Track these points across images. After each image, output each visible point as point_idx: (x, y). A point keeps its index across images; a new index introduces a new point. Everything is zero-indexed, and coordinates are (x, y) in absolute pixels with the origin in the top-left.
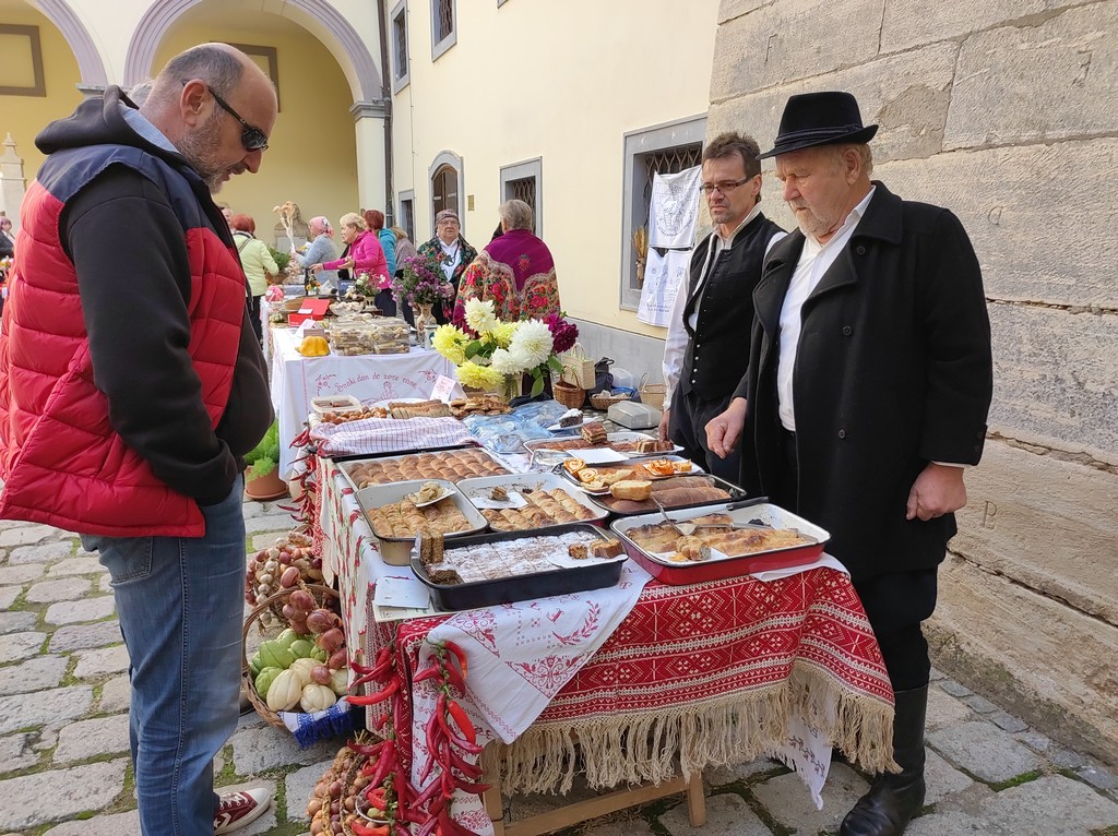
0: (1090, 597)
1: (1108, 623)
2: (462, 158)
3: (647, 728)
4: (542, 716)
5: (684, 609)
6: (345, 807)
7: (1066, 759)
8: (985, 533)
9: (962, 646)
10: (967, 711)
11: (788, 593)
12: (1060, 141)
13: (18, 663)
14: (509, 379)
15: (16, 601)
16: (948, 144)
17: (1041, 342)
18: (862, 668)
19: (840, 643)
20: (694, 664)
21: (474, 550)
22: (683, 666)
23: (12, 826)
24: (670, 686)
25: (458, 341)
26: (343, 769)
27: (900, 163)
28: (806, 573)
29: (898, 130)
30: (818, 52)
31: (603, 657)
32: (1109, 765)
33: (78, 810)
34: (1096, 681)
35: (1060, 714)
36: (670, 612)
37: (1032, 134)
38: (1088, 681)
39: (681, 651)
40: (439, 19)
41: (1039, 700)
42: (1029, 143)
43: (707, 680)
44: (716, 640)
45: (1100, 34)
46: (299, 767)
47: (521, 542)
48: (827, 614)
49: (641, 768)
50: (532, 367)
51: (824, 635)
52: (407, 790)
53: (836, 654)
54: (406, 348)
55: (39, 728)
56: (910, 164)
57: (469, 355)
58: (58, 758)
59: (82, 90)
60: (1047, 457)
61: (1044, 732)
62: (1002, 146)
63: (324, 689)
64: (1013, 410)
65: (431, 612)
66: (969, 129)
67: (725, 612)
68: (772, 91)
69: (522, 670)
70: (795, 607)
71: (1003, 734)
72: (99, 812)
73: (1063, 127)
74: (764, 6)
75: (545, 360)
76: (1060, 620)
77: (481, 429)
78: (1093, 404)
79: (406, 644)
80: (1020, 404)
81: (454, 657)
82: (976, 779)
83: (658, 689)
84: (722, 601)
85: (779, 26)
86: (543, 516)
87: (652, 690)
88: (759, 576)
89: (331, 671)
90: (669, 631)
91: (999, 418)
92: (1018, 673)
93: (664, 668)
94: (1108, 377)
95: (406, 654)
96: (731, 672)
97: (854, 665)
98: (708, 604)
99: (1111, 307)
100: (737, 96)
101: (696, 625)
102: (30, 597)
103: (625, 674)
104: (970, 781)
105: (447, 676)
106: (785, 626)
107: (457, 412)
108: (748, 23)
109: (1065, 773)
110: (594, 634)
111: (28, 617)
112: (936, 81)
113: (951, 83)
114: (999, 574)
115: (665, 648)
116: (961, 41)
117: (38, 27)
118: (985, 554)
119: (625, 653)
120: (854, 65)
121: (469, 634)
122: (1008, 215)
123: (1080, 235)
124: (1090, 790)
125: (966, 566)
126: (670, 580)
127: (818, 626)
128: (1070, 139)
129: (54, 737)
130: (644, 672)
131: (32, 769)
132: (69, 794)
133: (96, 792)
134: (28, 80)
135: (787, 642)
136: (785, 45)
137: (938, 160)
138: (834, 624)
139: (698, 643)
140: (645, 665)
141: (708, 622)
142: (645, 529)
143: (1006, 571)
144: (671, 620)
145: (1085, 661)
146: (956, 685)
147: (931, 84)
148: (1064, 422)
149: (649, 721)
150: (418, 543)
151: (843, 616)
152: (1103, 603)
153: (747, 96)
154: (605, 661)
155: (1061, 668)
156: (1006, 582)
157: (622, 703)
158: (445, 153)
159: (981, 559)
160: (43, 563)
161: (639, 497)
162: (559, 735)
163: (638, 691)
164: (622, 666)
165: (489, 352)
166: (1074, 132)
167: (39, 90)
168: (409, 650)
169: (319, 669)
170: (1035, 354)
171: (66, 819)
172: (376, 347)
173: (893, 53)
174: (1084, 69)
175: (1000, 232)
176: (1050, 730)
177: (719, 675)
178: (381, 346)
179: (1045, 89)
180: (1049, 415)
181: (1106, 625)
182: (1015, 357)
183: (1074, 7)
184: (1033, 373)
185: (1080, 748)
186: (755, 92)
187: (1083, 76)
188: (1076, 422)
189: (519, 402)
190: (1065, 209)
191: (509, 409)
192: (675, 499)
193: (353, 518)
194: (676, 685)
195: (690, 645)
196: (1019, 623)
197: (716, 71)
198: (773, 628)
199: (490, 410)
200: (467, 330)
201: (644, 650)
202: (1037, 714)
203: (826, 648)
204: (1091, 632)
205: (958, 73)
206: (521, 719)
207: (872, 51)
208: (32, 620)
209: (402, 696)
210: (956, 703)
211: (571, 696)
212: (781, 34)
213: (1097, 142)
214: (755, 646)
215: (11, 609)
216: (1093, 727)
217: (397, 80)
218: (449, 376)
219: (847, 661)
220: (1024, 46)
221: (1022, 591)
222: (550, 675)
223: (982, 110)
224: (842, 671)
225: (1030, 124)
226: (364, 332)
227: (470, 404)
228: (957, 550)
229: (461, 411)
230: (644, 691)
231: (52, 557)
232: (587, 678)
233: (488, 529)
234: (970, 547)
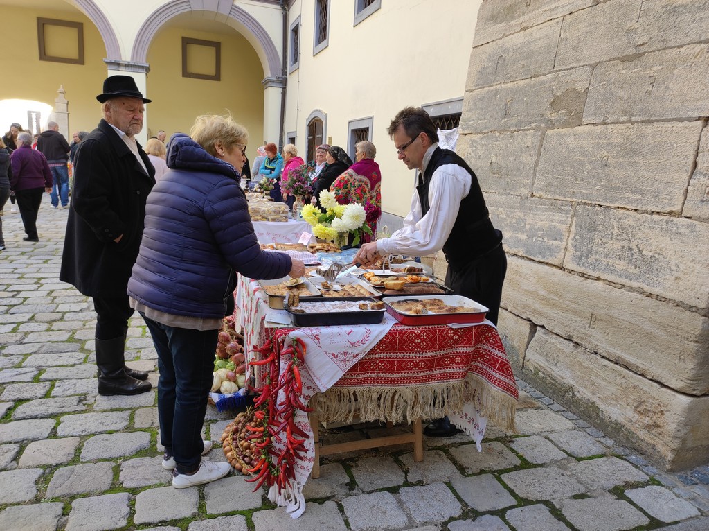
0: (638, 365)
1: (646, 378)
2: (326, 114)
3: (391, 395)
4: (337, 383)
5: (412, 337)
6: (240, 437)
7: (620, 450)
8: (590, 331)
9: (576, 393)
10: (573, 426)
11: (466, 336)
12: (638, 122)
13: (73, 366)
14: (341, 235)
15: (69, 338)
16: (585, 121)
17: (622, 228)
18: (500, 377)
19: (491, 365)
20: (416, 365)
21: (313, 304)
22: (410, 365)
23: (75, 434)
24: (403, 375)
25: (315, 214)
26: (239, 422)
27: (560, 130)
28: (475, 326)
29: (560, 112)
30: (523, 67)
31: (371, 356)
32: (643, 455)
33: (107, 429)
34: (639, 409)
35: (621, 428)
36: (405, 337)
37: (625, 118)
38: (635, 410)
39: (409, 358)
40: (319, 31)
41: (611, 421)
42: (623, 123)
43: (421, 374)
44: (427, 354)
45: (660, 67)
46: (217, 421)
47: (336, 302)
48: (486, 350)
49: (386, 415)
50: (353, 229)
51: (484, 361)
52: (274, 409)
53: (489, 370)
54: (286, 219)
55: (85, 395)
56: (565, 130)
57: (320, 221)
58: (95, 407)
59: (107, 62)
60: (622, 290)
61: (612, 438)
62: (610, 123)
63: (233, 383)
64: (608, 265)
65: (291, 326)
66: (595, 114)
67: (433, 341)
68: (498, 87)
69: (332, 357)
70: (469, 344)
71: (590, 437)
72: (117, 431)
73: (640, 115)
74: (497, 39)
75: (361, 226)
76: (624, 377)
77: (323, 259)
78: (645, 262)
79: (279, 337)
80: (610, 262)
81: (301, 346)
82: (570, 455)
83: (397, 375)
84: (431, 335)
85: (504, 52)
86: (349, 294)
87: (394, 376)
88: (450, 325)
89: (237, 375)
90: (404, 347)
91: (600, 269)
92: (602, 407)
93: (402, 366)
94: (653, 248)
95: (278, 343)
96: (435, 372)
97: (496, 375)
98: (424, 336)
99: (657, 211)
100: (480, 88)
101: (418, 346)
102: (77, 336)
103: (381, 366)
104: (566, 456)
105: (296, 354)
106: (463, 352)
107: (312, 250)
108: (488, 48)
109: (618, 456)
110: (367, 343)
111: (76, 346)
112: (581, 87)
113: (588, 88)
114: (596, 353)
115: (402, 355)
116: (594, 66)
117: (82, 24)
118: (590, 342)
119: (382, 355)
120: (541, 76)
121: (308, 336)
122: (611, 161)
123: (645, 173)
124: (629, 465)
125: (580, 349)
126: (406, 323)
127: (481, 356)
128: (643, 122)
129: (93, 399)
130: (390, 366)
131: (83, 411)
132: (102, 423)
133: (116, 423)
134: (74, 54)
135: (463, 360)
136: (506, 62)
137: (579, 129)
138: (489, 355)
139: (418, 355)
140: (392, 363)
141: (423, 345)
142: (399, 302)
143: (599, 351)
144: (405, 342)
145: (634, 399)
146: (570, 414)
147: (578, 88)
148: (631, 271)
149: (392, 391)
150: (287, 298)
151: (493, 351)
152: (644, 368)
153: (485, 89)
154: (372, 359)
155: (623, 403)
156: (598, 357)
157: (379, 381)
158: (317, 110)
159: (588, 345)
160: (82, 321)
161: (397, 288)
162: (348, 394)
163: (388, 376)
164: (380, 362)
165: (331, 220)
166: (645, 118)
167: (80, 61)
168: (280, 340)
169: (231, 373)
170: (620, 235)
171: (101, 433)
172: (269, 217)
173: (560, 70)
174: (651, 86)
175: (607, 170)
176: (615, 437)
177: (428, 373)
178: (272, 217)
179: (632, 95)
180: (624, 268)
181: (645, 379)
182: (610, 237)
183: (649, 52)
184: (618, 245)
185: (629, 446)
186: (489, 87)
187: (650, 89)
188: (637, 271)
189: (345, 248)
190: (638, 159)
191: (340, 251)
192: (416, 291)
193: (255, 291)
194: (406, 375)
195: (414, 355)
196: (604, 380)
197: (469, 74)
198: (457, 352)
199: (329, 250)
200: (320, 207)
201: (391, 355)
202: (610, 429)
203: (485, 367)
204: (638, 383)
205: (592, 83)
206: (330, 381)
207: (550, 68)
208: (78, 347)
209: (275, 363)
210: (568, 421)
211: (355, 374)
212: (504, 56)
213: (655, 124)
214: (447, 361)
215: (67, 341)
216: (636, 434)
217: (291, 65)
218: (310, 232)
219: (494, 373)
220: (624, 72)
221: (606, 362)
222: (345, 361)
223: (602, 104)
224: (491, 378)
225: (624, 112)
226: (263, 208)
227: (319, 246)
228: (576, 341)
229: (314, 250)
230: (390, 376)
231: (87, 318)
232: (362, 366)
233: (321, 296)
234: (582, 339)
